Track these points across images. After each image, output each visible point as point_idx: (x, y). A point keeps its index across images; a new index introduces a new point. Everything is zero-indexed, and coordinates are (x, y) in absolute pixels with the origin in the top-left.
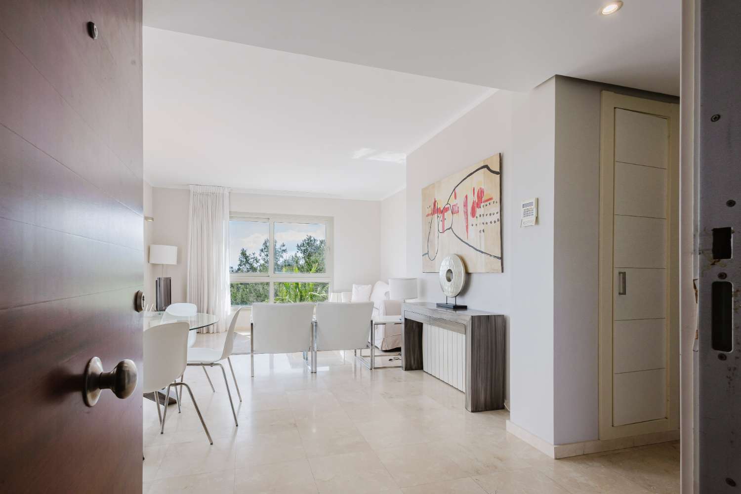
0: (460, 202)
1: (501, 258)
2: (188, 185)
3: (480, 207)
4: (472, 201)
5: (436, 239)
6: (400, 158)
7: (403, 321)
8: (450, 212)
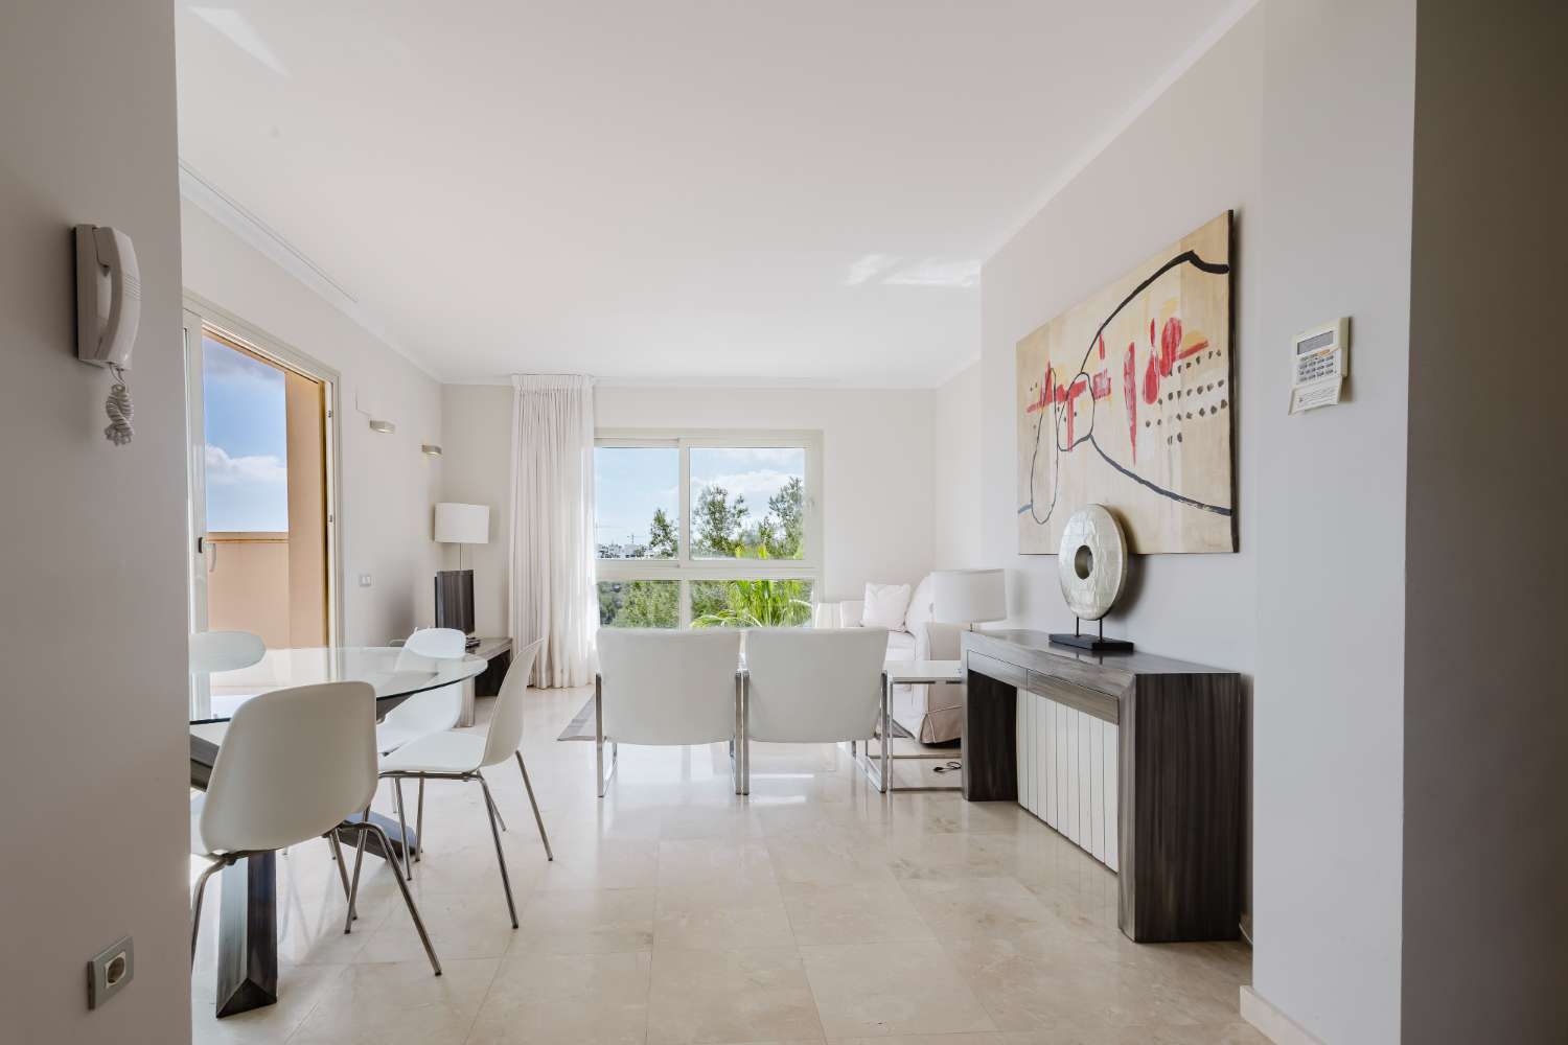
0: (1114, 365)
1: (1233, 512)
2: (509, 376)
3: (1171, 373)
4: (1148, 358)
5: (1053, 466)
6: (964, 274)
7: (964, 675)
8: (1087, 393)
